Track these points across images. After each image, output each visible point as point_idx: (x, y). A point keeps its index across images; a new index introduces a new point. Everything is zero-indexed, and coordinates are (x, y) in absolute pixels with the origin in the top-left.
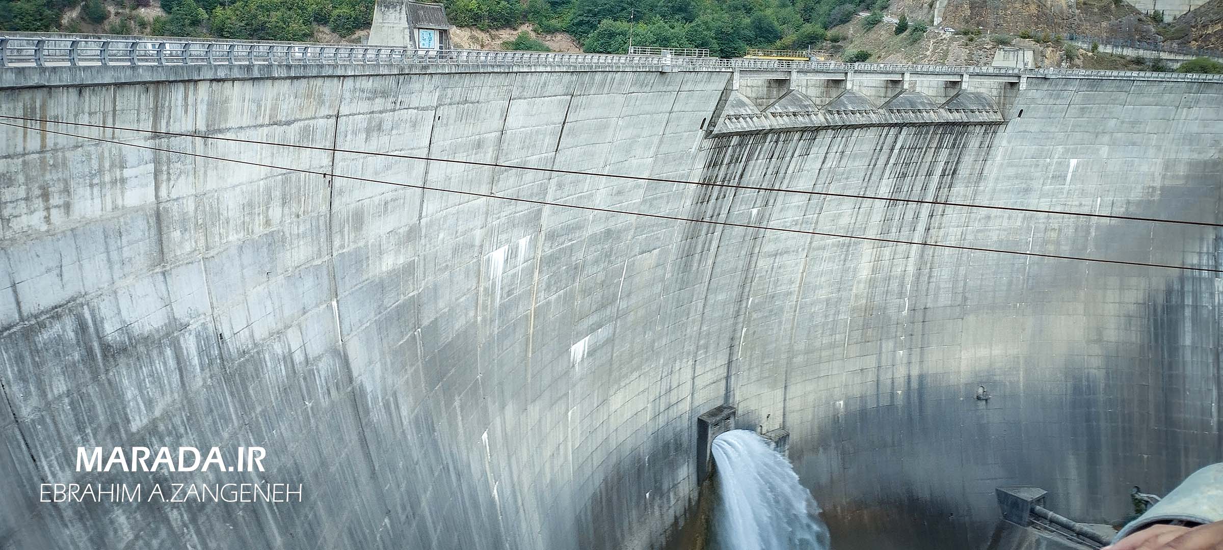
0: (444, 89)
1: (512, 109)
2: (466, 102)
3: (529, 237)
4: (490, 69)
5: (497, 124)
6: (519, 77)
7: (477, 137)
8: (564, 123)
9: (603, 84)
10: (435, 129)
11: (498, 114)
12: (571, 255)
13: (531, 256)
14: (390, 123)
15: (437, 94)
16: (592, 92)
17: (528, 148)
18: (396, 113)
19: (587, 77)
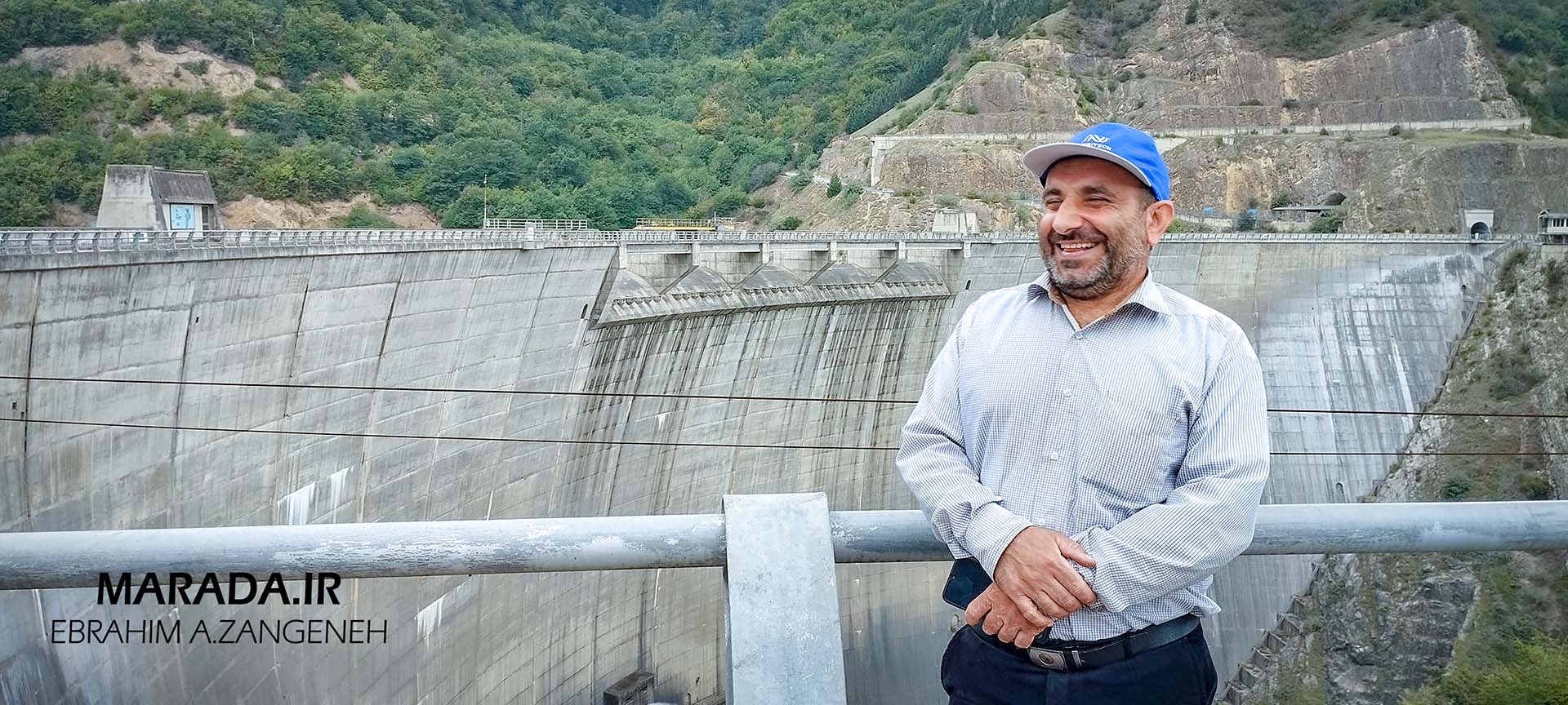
0: (203, 281)
1: (312, 302)
2: (238, 296)
3: (346, 470)
4: (272, 254)
5: (288, 322)
6: (318, 262)
7: (259, 342)
8: (389, 318)
9: (441, 266)
10: (191, 334)
11: (289, 310)
12: (410, 491)
13: (352, 495)
14: (119, 330)
15: (192, 288)
16: (427, 277)
17: (338, 353)
18: (128, 316)
19: (418, 259)
